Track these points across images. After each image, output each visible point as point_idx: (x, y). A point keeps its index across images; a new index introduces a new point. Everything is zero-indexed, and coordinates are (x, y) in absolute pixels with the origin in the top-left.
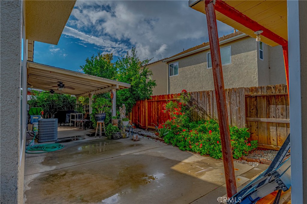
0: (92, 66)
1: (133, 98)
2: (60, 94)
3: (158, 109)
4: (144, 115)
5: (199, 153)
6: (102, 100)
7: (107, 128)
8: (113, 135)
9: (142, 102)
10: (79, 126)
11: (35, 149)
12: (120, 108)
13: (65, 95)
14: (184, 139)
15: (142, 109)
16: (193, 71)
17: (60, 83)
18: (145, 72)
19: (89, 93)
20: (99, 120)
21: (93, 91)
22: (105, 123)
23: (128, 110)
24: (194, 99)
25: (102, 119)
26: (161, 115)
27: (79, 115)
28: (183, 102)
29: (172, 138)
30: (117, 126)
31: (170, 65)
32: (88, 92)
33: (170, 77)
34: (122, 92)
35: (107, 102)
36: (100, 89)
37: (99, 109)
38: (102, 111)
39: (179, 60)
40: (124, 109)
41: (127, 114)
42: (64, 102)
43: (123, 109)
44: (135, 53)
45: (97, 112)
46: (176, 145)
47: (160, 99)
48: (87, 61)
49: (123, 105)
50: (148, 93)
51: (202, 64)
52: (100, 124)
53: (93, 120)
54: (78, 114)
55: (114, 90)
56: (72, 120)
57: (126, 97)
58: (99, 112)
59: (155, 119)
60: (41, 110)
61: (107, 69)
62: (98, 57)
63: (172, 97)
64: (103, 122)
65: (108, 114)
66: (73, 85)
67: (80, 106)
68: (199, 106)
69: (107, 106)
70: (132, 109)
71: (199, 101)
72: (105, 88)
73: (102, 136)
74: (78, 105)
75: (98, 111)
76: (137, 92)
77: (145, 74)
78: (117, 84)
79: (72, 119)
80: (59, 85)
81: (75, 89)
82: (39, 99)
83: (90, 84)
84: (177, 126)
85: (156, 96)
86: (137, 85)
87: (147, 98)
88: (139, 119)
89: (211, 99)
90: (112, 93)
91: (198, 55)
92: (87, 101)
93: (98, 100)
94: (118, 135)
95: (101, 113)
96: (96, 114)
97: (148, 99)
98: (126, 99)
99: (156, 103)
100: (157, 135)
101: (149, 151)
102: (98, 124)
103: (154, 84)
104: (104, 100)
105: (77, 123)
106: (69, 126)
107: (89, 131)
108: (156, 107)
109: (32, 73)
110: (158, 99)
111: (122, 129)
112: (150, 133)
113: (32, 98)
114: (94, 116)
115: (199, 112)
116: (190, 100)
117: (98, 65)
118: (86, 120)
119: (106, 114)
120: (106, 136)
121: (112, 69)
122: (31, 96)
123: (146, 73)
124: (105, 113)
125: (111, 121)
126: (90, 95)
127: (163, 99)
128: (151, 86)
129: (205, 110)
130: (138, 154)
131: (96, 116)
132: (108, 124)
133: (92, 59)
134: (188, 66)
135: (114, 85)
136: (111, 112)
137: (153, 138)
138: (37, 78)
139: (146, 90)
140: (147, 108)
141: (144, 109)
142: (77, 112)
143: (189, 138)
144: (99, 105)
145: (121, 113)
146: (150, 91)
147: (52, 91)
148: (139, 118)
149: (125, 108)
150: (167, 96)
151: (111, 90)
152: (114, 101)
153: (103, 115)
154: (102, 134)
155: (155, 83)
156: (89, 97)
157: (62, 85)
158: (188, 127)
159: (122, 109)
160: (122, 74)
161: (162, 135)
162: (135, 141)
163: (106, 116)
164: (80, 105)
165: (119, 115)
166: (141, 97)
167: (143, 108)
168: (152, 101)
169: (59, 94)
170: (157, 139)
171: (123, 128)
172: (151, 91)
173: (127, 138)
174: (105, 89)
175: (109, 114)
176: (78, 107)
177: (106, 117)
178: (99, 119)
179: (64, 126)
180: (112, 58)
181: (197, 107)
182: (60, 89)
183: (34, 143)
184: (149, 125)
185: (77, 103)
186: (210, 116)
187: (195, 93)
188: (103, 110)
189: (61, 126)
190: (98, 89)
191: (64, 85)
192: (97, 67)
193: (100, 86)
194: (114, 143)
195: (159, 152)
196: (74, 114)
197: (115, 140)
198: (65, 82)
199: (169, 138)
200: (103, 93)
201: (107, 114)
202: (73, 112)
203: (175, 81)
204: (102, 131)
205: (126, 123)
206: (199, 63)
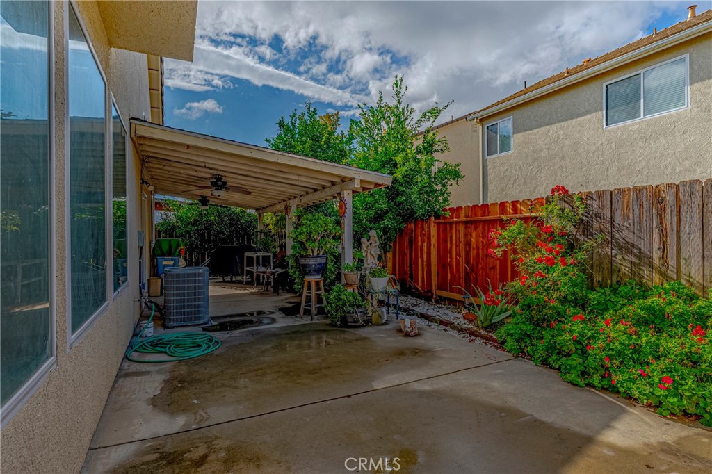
0: (292, 138)
1: (397, 216)
2: (224, 207)
3: (468, 244)
4: (425, 259)
5: (650, 405)
6: (318, 220)
7: (331, 297)
8: (347, 315)
9: (420, 225)
10: (262, 284)
11: (151, 348)
12: (364, 240)
13: (233, 209)
14: (579, 346)
15: (420, 244)
16: (558, 138)
17: (216, 178)
18: (428, 143)
19: (285, 203)
20: (310, 273)
21: (295, 197)
22: (324, 282)
23: (383, 247)
24: (598, 216)
25: (317, 271)
26: (478, 262)
27: (263, 257)
28: (555, 223)
29: (529, 336)
30: (357, 292)
31: (488, 127)
32: (284, 201)
33: (489, 158)
34: (367, 199)
35: (331, 226)
36: (312, 191)
37: (308, 245)
38: (316, 249)
39: (515, 112)
40: (373, 245)
41: (380, 258)
42: (231, 225)
43: (371, 244)
44: (403, 90)
45: (303, 253)
46: (545, 363)
47: (476, 216)
48: (281, 125)
49: (373, 233)
50: (437, 200)
51: (588, 116)
52: (313, 284)
53: (294, 272)
54: (261, 254)
55: (348, 192)
56: (248, 269)
57: (376, 213)
58: (310, 251)
59: (458, 271)
60: (178, 245)
61: (327, 142)
62: (307, 115)
63: (515, 210)
64: (318, 277)
65: (332, 257)
66: (248, 183)
67: (267, 234)
68: (617, 236)
69: (329, 236)
70: (392, 245)
71: (618, 219)
72: (324, 187)
73: (317, 315)
74: (261, 232)
75: (306, 249)
76: (409, 196)
77: (429, 148)
78: (356, 176)
79: (247, 266)
80: (214, 184)
81: (250, 193)
82: (180, 219)
83: (286, 179)
84: (546, 299)
85: (461, 208)
86: (409, 180)
87: (435, 213)
88: (411, 271)
89: (668, 211)
90: (342, 201)
91: (573, 92)
92: (281, 222)
93: (307, 219)
94: (359, 317)
95: (315, 254)
96: (302, 256)
97: (437, 217)
98: (378, 217)
99: (461, 227)
100: (470, 321)
101: (461, 378)
102: (306, 284)
103: (456, 175)
104: (321, 219)
105: (258, 276)
106: (241, 282)
107: (284, 299)
108: (463, 240)
109: (151, 154)
110: (467, 217)
111: (369, 297)
112: (446, 312)
113: (165, 216)
114: (297, 261)
115: (619, 257)
116: (584, 218)
117: (306, 133)
118: (280, 270)
119: (327, 258)
120: (327, 317)
121: (341, 142)
122: (163, 212)
123: (431, 146)
124: (323, 254)
125: (338, 277)
126: (287, 208)
127: (484, 214)
128: (446, 181)
129: (645, 249)
130: (425, 387)
131: (302, 261)
132: (332, 284)
133: (293, 121)
134: (541, 126)
135: (347, 178)
136: (340, 252)
137: (459, 331)
138: (165, 168)
139: (431, 192)
140: (434, 241)
141: (425, 244)
142: (260, 251)
143: (600, 344)
144: (309, 233)
145: (366, 256)
146: (444, 193)
147: (204, 201)
148: (411, 267)
149: (376, 242)
150: (497, 208)
151: (339, 194)
152: (348, 222)
153: (319, 261)
154: (318, 311)
155: (459, 173)
156: (287, 212)
157: (220, 183)
158: (583, 304)
159: (368, 243)
160: (366, 149)
161: (487, 323)
162: (407, 335)
163: (326, 264)
164: (265, 234)
165: (361, 261)
166: (420, 212)
167: (423, 241)
168: (451, 224)
169: (221, 206)
170: (473, 333)
171: (372, 296)
172: (445, 195)
173: (383, 324)
174: (325, 190)
175: (335, 257)
176: (262, 237)
177: (328, 267)
178: (310, 271)
179: (231, 282)
180: (339, 123)
181: (611, 241)
182: (217, 193)
183: (151, 330)
184: (442, 286)
185: (260, 227)
186: (663, 269)
187: (600, 194)
188: (320, 248)
189: (224, 281)
190: (307, 193)
191: (225, 183)
192: (304, 139)
193: (311, 182)
194: (350, 341)
195: (496, 384)
196: (254, 255)
197: (351, 330)
198: (228, 175)
199: (517, 336)
200: (318, 202)
201: (329, 256)
202: (251, 249)
203: (502, 169)
204: (318, 303)
205: (380, 284)
206: (578, 116)
